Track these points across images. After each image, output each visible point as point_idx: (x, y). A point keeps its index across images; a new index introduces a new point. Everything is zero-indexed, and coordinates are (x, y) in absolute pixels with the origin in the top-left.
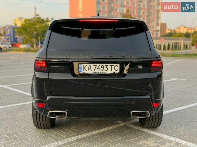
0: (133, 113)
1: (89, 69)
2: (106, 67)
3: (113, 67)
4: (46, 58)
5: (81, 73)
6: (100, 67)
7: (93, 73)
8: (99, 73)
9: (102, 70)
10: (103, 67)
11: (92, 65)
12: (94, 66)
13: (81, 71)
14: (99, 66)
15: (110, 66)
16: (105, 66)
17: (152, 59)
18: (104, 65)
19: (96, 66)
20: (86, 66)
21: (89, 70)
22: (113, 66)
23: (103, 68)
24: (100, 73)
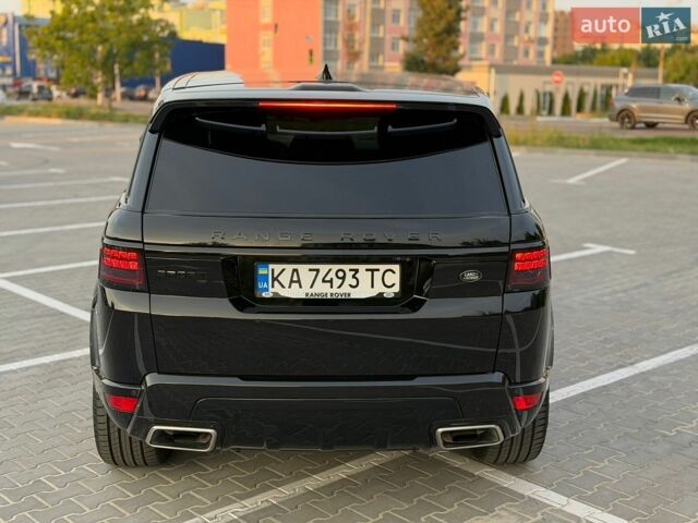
0: (443, 433)
1: (292, 281)
2: (354, 277)
3: (378, 275)
4: (142, 242)
5: (264, 295)
6: (332, 275)
7: (307, 294)
8: (329, 297)
9: (339, 287)
10: (341, 274)
11: (303, 269)
12: (310, 270)
13: (267, 290)
14: (330, 270)
15: (367, 270)
16: (351, 270)
17: (513, 247)
18: (346, 267)
19: (318, 271)
20: (283, 270)
21: (293, 284)
22: (378, 270)
23: (343, 278)
24: (332, 295)
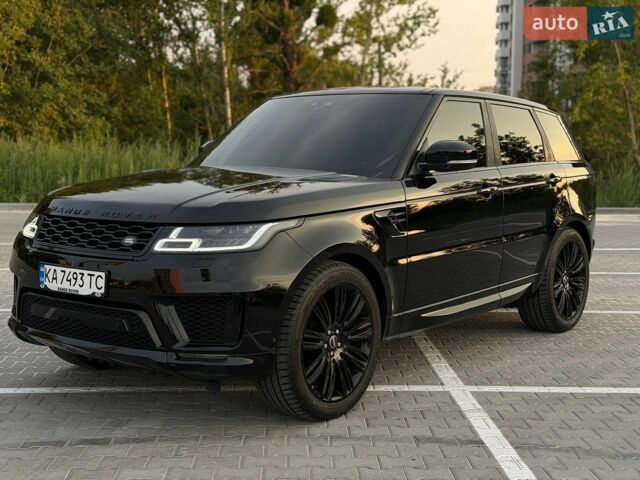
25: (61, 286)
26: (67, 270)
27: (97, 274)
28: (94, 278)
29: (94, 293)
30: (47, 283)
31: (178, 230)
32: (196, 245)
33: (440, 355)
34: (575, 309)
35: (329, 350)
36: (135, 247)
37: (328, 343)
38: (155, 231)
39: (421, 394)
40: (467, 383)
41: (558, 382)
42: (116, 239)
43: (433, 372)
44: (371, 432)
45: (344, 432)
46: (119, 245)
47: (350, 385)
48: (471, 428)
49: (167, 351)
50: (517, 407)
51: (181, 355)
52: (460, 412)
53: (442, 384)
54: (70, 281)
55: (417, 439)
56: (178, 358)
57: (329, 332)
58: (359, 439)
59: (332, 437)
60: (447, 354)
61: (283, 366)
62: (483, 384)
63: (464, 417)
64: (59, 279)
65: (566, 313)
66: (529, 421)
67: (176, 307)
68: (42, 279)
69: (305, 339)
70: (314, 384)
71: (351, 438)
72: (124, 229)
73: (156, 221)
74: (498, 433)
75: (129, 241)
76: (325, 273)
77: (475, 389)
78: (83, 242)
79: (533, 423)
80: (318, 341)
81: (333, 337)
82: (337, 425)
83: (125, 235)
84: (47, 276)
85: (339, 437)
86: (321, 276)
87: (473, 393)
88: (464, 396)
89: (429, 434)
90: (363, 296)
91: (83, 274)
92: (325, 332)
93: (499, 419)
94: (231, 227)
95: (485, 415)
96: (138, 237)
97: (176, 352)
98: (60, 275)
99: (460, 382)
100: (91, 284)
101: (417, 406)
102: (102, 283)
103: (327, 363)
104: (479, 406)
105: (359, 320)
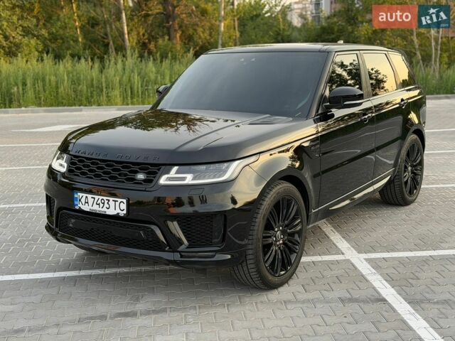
25: (92, 208)
26: (97, 197)
27: (120, 200)
28: (117, 203)
29: (118, 213)
30: (80, 205)
31: (176, 168)
32: (189, 179)
33: (332, 229)
34: (416, 188)
35: (276, 241)
36: (147, 181)
37: (275, 237)
38: (159, 170)
39: (332, 262)
40: (360, 252)
41: (418, 247)
42: (131, 176)
43: (333, 243)
44: (310, 296)
45: (290, 297)
46: (135, 179)
47: (290, 263)
48: (374, 288)
49: (173, 252)
50: (398, 269)
51: (183, 254)
52: (362, 276)
53: (343, 254)
54: (99, 204)
55: (342, 300)
56: (182, 256)
57: (276, 229)
58: (303, 302)
59: (285, 302)
60: (337, 228)
61: (251, 257)
62: (370, 252)
63: (367, 281)
64: (90, 203)
65: (411, 193)
66: (410, 281)
67: (178, 222)
68: (76, 203)
69: (264, 237)
70: (269, 266)
71: (297, 301)
72: (136, 168)
73: (159, 162)
74: (393, 291)
75: (141, 176)
76: (274, 191)
77: (366, 256)
78: (106, 177)
79: (413, 282)
80: (270, 237)
81: (279, 232)
82: (284, 292)
83: (136, 172)
84: (80, 200)
85: (290, 301)
86: (272, 193)
87: (366, 260)
88: (360, 262)
89: (348, 296)
90: (296, 202)
91: (109, 200)
92: (274, 230)
93: (390, 280)
94: (212, 165)
95: (379, 277)
96: (148, 173)
97: (180, 252)
98: (91, 201)
99: (354, 251)
100: (116, 207)
101: (332, 273)
102: (124, 206)
103: (276, 251)
104: (374, 271)
105: (294, 219)
